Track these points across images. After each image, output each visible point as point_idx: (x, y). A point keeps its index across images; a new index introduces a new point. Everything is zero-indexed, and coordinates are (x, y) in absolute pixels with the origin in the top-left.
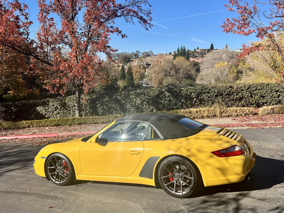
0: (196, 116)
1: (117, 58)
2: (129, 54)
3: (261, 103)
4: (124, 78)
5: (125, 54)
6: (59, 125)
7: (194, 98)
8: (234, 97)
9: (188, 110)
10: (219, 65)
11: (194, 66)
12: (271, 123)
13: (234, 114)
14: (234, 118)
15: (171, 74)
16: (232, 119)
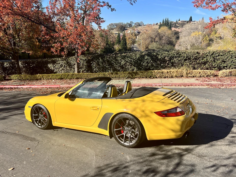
0: (167, 76)
1: (115, 27)
2: (125, 24)
3: (222, 67)
4: (119, 43)
5: (122, 24)
6: (62, 79)
7: (167, 61)
8: (200, 61)
9: (160, 71)
10: (194, 34)
11: (175, 35)
12: (228, 84)
13: (198, 75)
14: (197, 79)
15: (156, 40)
16: (196, 79)
